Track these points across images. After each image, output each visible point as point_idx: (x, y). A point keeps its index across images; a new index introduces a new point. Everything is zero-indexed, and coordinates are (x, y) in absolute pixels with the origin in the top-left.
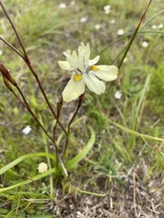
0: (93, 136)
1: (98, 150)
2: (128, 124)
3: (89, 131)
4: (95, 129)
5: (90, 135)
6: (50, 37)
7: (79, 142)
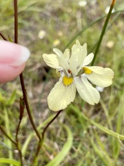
0: (70, 138)
1: (75, 155)
2: (114, 124)
3: (64, 130)
4: (73, 130)
5: (66, 137)
6: (26, 16)
7: (52, 146)
